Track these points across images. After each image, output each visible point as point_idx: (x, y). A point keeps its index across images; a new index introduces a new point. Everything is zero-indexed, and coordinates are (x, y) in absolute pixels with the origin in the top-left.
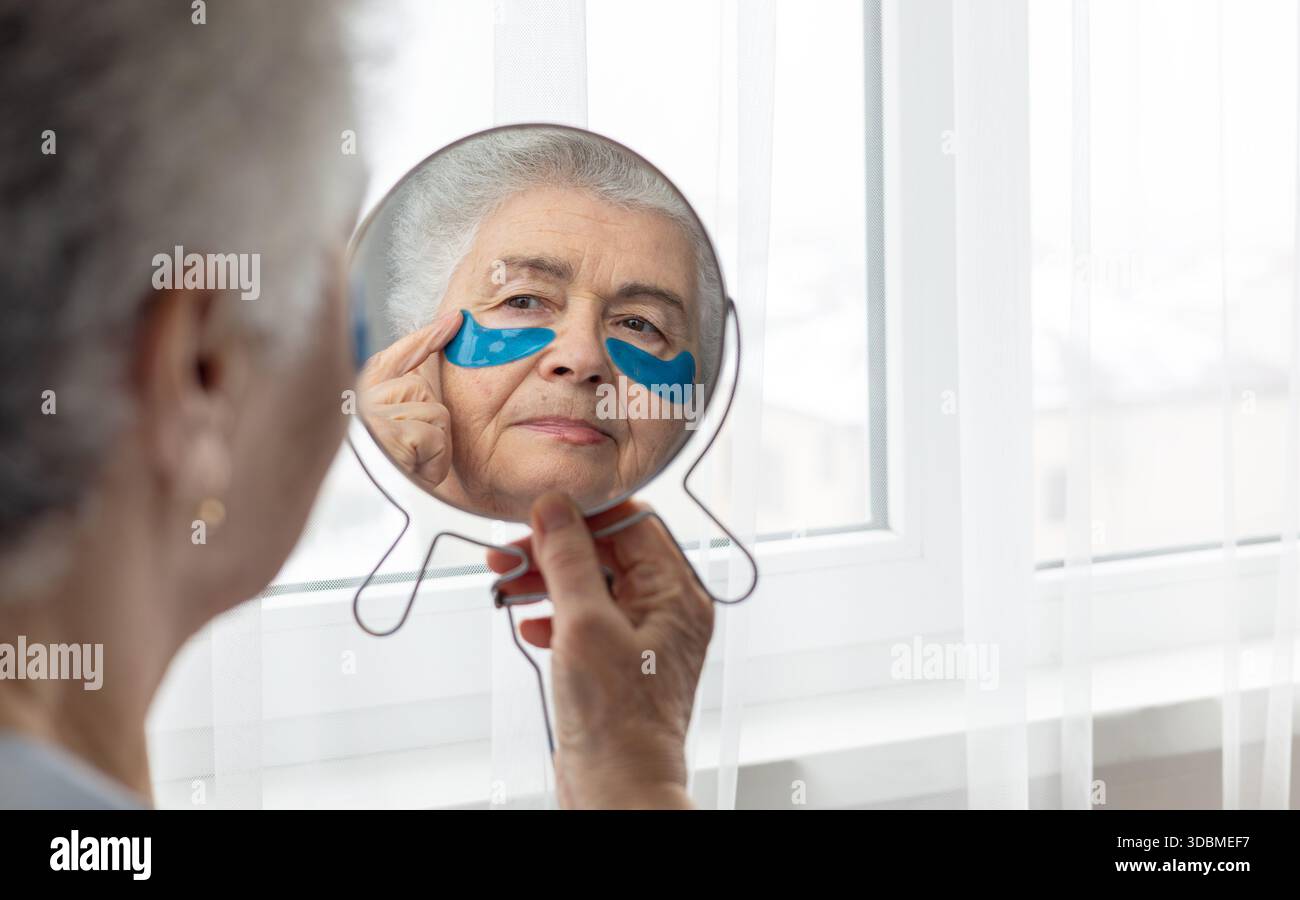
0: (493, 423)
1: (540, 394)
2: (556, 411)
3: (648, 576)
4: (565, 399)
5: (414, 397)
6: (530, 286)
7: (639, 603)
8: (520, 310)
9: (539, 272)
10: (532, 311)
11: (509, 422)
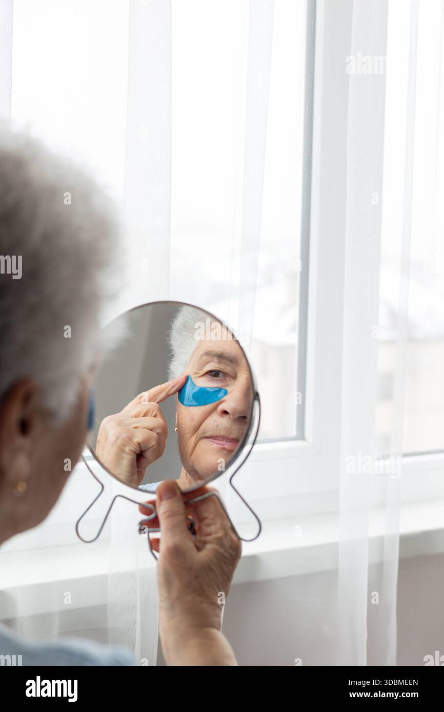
0: (195, 435)
1: (217, 423)
2: (222, 433)
3: (209, 525)
4: (227, 427)
5: (150, 414)
6: (218, 366)
7: (204, 538)
8: (213, 378)
9: (222, 359)
10: (220, 379)
11: (202, 436)
